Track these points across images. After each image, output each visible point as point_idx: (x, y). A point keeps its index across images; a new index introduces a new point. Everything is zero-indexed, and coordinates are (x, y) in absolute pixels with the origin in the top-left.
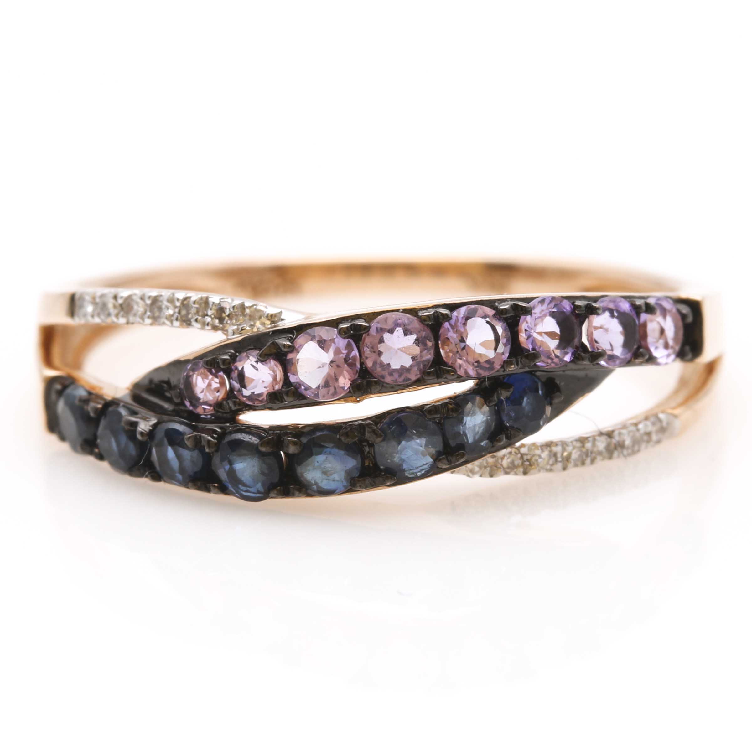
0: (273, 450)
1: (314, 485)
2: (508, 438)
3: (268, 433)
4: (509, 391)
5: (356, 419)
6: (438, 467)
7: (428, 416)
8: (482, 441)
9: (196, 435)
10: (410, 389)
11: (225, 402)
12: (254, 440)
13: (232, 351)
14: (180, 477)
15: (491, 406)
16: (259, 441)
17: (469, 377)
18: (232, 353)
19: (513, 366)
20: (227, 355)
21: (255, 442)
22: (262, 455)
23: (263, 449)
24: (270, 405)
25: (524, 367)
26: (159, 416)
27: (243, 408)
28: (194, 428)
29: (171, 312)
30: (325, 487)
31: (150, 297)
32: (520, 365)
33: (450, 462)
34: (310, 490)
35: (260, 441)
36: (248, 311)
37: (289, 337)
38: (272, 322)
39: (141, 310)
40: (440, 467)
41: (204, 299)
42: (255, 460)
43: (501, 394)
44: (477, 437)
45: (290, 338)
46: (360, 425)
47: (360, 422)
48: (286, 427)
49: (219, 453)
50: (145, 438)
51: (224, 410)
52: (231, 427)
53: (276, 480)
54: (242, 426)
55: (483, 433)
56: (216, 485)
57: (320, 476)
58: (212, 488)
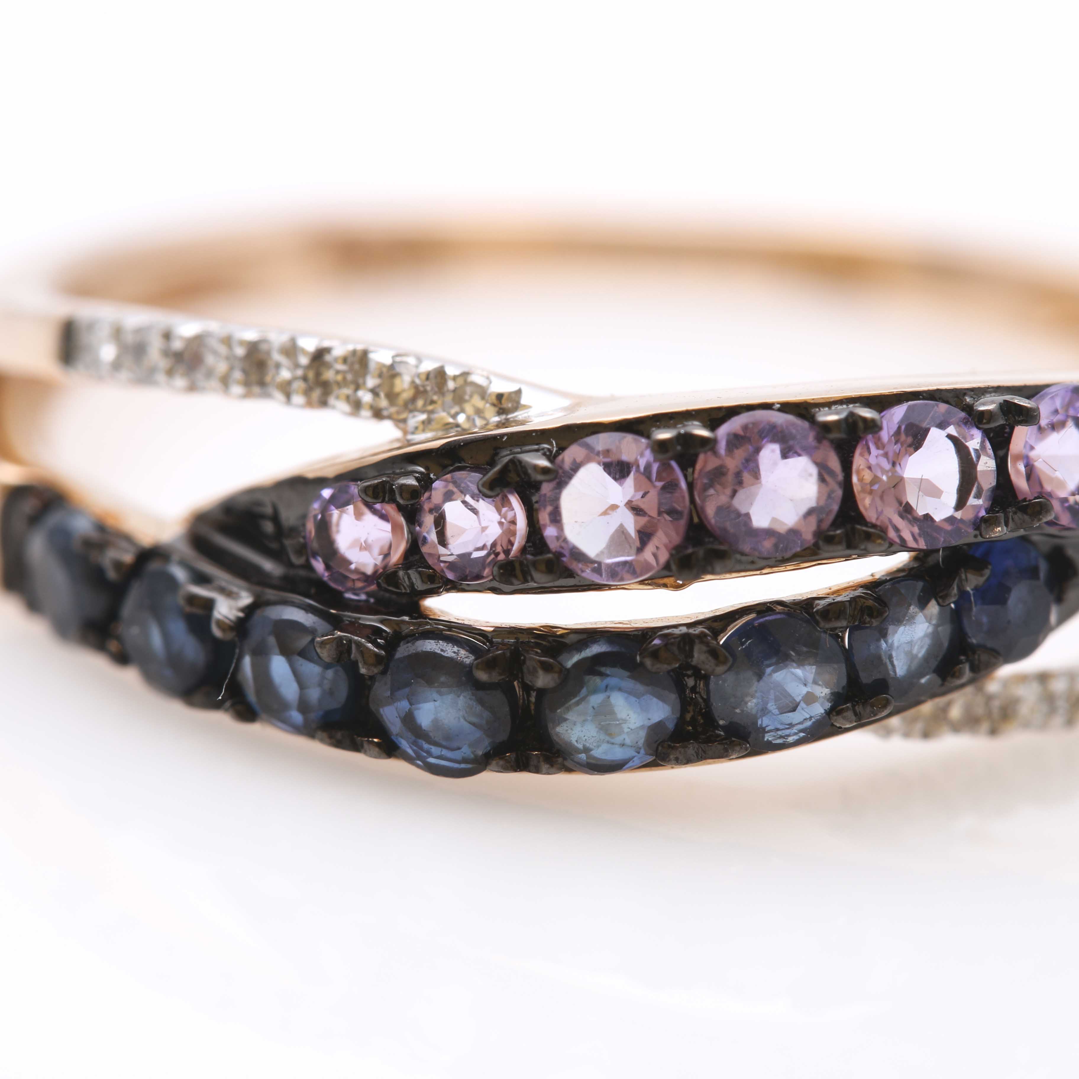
0: (503, 679)
1: (580, 753)
2: (975, 669)
3: (491, 642)
4: (982, 575)
5: (674, 623)
6: (833, 725)
7: (822, 624)
8: (923, 676)
9: (340, 638)
10: (787, 567)
11: (401, 573)
12: (465, 656)
13: (422, 469)
14: (297, 717)
15: (943, 606)
16: (473, 658)
17: (904, 547)
18: (421, 473)
19: (1000, 529)
20: (411, 477)
21: (466, 659)
22: (478, 686)
23: (482, 676)
24: (496, 584)
25: (1017, 528)
26: (258, 589)
27: (440, 588)
28: (336, 622)
29: (285, 374)
30: (604, 757)
31: (242, 343)
32: (1011, 524)
33: (859, 717)
34: (571, 760)
35: (476, 659)
36: (451, 385)
37: (546, 450)
38: (501, 411)
39: (222, 367)
40: (838, 725)
41: (359, 354)
42: (465, 697)
43: (967, 579)
44: (914, 666)
45: (548, 453)
46: (685, 637)
47: (684, 630)
48: (529, 631)
49: (388, 677)
50: (230, 636)
51: (398, 587)
52: (413, 624)
53: (503, 736)
54: (436, 624)
55: (927, 658)
56: (376, 740)
57: (595, 734)
58: (366, 745)
